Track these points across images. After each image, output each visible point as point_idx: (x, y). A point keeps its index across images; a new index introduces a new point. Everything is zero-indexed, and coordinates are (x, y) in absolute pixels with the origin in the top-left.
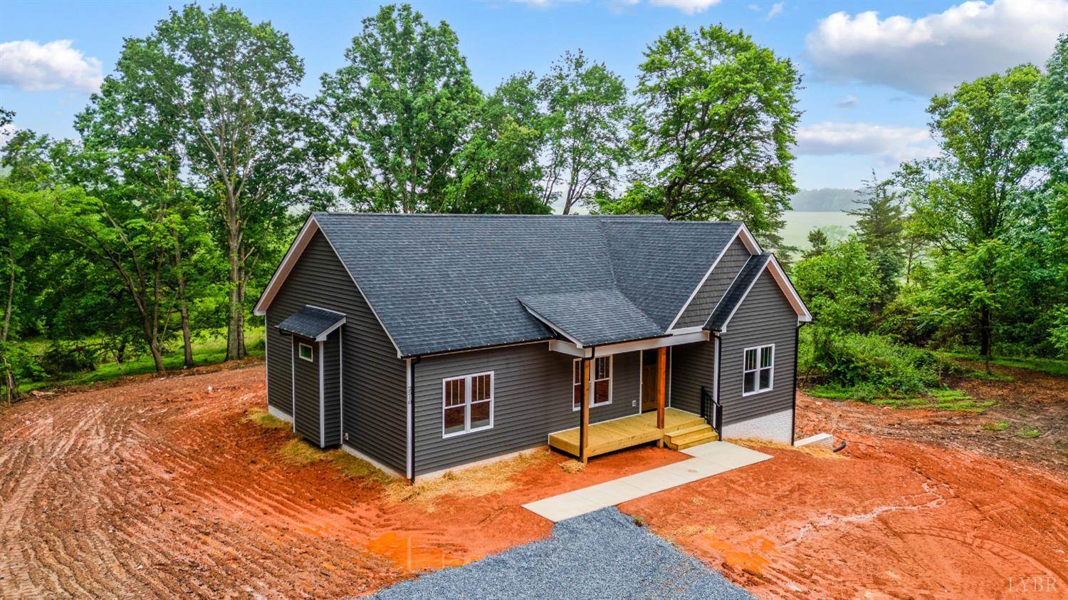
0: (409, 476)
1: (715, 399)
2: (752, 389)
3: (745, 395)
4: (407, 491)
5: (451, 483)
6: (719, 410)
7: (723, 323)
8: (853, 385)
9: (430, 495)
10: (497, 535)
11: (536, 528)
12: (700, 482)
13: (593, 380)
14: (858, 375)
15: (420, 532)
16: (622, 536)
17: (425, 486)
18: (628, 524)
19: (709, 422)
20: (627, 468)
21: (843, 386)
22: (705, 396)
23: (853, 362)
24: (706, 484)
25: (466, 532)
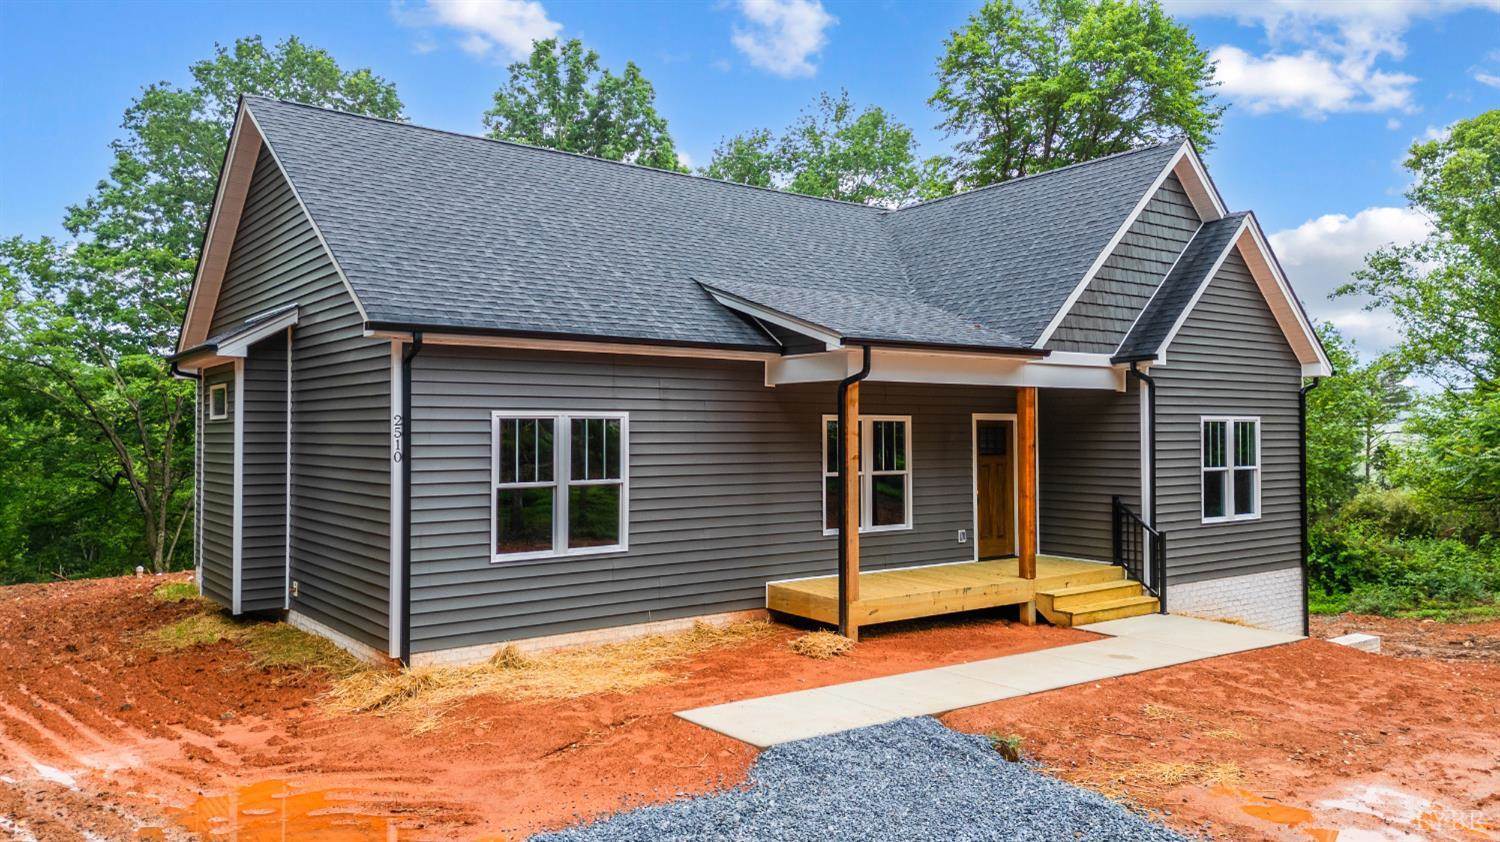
0: (395, 652)
1: (1146, 519)
2: (1220, 513)
3: (1206, 521)
4: (385, 686)
5: (508, 673)
6: (1158, 542)
7: (1159, 342)
8: (1348, 590)
9: (438, 697)
10: (587, 780)
11: (704, 764)
12: (1153, 674)
13: (868, 472)
14: (1356, 572)
15: (367, 776)
16: (968, 784)
17: (436, 677)
18: (978, 753)
19: (1135, 574)
20: (956, 653)
21: (1329, 592)
22: (1122, 516)
23: (1344, 548)
24: (1164, 680)
25: (500, 776)
